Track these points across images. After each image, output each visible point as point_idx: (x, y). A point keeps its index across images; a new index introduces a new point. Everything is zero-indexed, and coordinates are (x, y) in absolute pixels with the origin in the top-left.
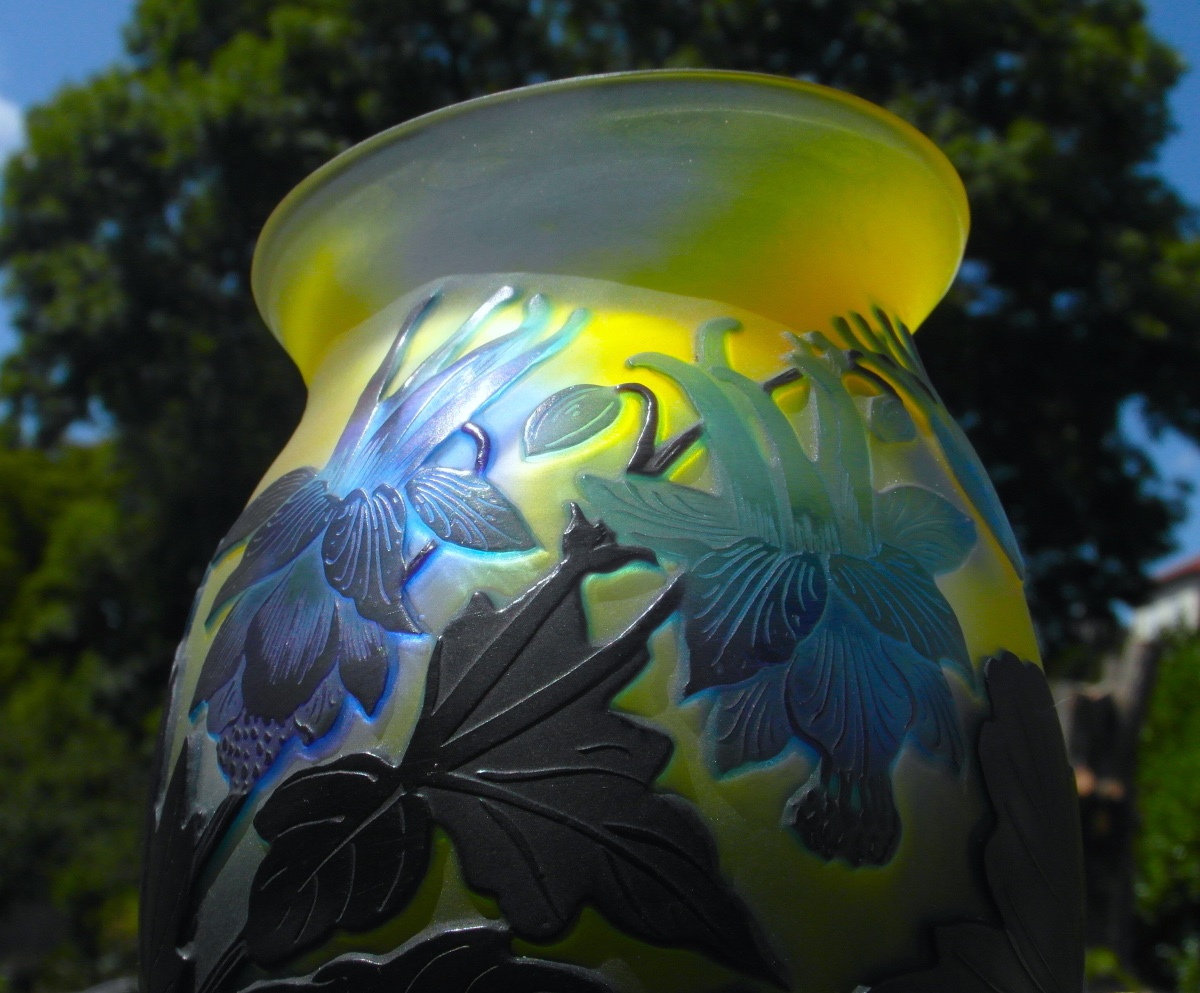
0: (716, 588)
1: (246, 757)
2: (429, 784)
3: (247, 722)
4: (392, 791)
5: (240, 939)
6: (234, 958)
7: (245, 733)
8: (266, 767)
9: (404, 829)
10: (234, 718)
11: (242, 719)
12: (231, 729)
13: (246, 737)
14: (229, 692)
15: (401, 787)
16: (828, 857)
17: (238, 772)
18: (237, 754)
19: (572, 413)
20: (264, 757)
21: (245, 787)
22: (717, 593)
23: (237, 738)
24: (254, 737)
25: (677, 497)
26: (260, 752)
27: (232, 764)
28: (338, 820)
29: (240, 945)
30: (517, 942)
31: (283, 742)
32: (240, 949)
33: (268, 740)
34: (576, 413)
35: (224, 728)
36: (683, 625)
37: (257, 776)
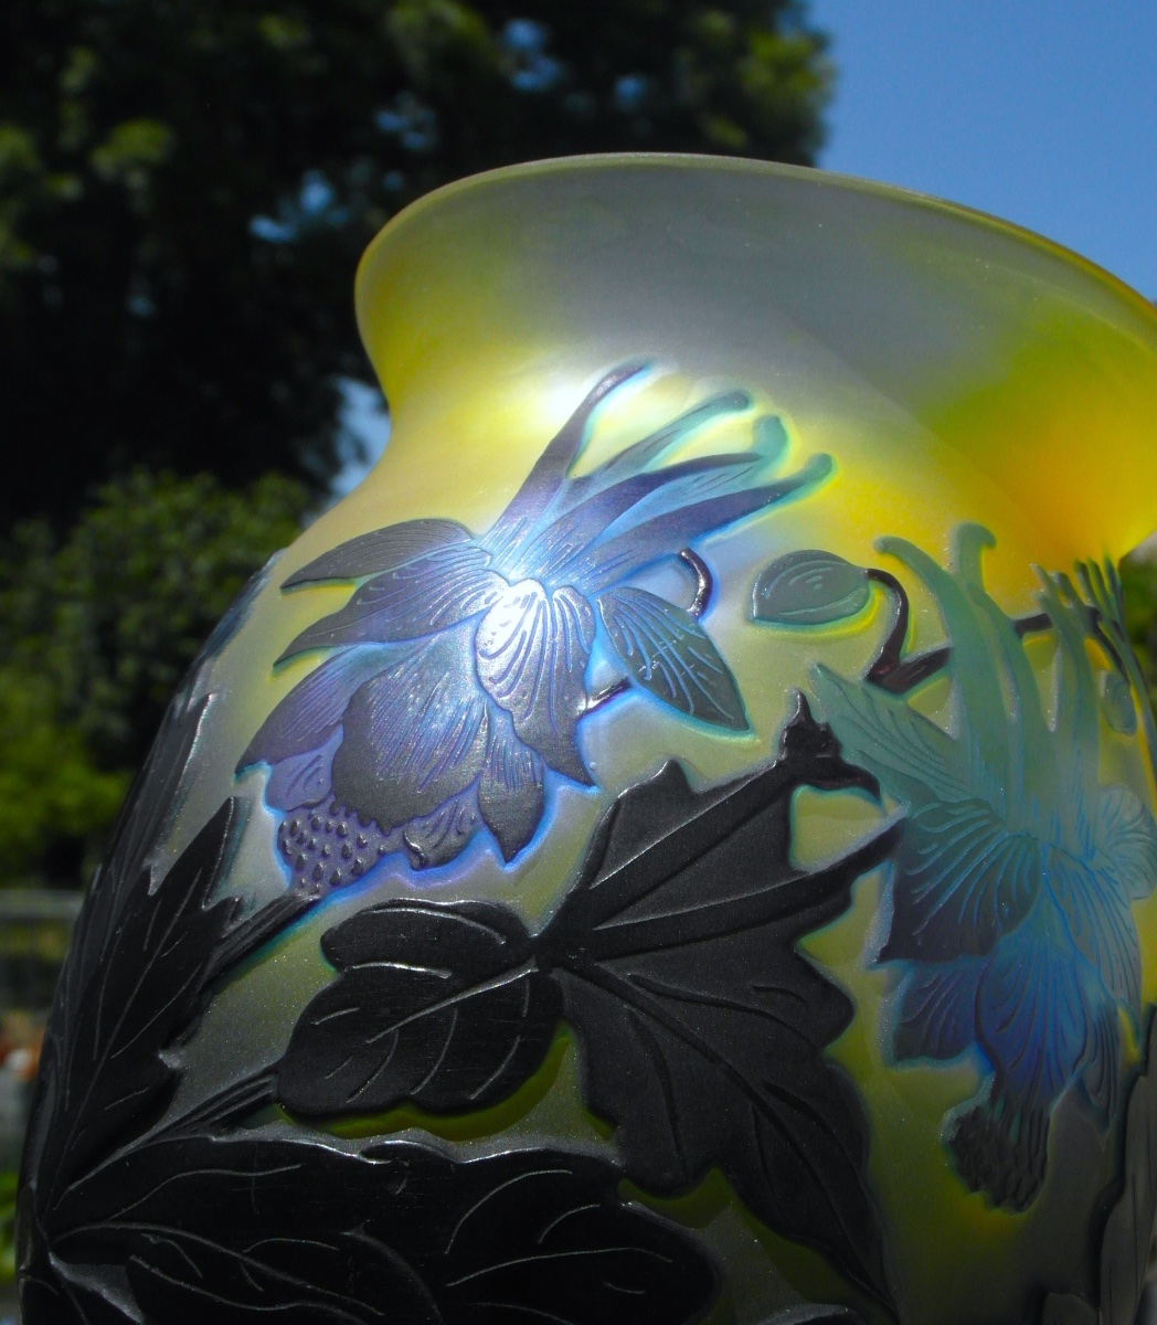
0: (934, 846)
1: (324, 855)
2: (568, 967)
3: (333, 813)
4: (519, 964)
5: (267, 1072)
6: (254, 1092)
7: (327, 825)
8: (350, 877)
9: (525, 1011)
10: (313, 800)
11: (327, 805)
12: (307, 812)
13: (328, 830)
14: (310, 765)
15: (532, 961)
16: (975, 1187)
17: (310, 868)
18: (311, 847)
19: (814, 584)
20: (351, 863)
21: (317, 891)
22: (933, 853)
23: (315, 827)
24: (341, 834)
25: (913, 724)
26: (345, 855)
27: (300, 857)
28: (445, 976)
29: (267, 1080)
30: (624, 1184)
31: (381, 854)
32: (266, 1084)
33: (360, 845)
34: (818, 587)
35: (297, 808)
36: (892, 878)
37: (336, 883)
